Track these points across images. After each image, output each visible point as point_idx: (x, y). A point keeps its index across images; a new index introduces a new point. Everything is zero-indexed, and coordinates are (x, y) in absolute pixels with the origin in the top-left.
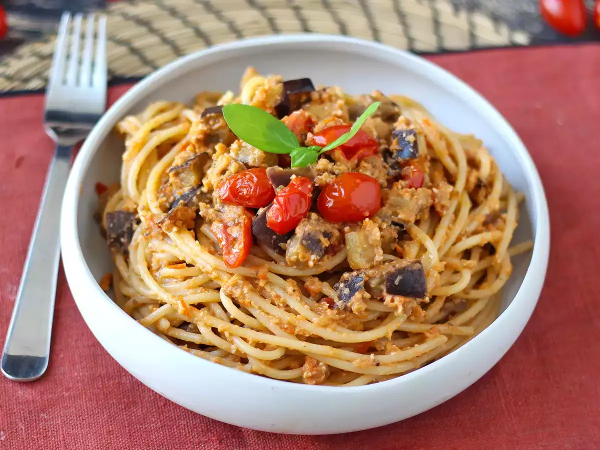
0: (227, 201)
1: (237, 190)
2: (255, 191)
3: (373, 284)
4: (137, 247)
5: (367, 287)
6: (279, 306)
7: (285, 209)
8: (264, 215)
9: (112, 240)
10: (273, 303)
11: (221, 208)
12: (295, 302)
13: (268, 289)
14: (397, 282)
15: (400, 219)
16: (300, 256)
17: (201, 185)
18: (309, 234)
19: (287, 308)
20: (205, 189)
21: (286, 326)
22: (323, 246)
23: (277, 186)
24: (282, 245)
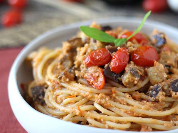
0: (89, 65)
1: (94, 58)
2: (103, 56)
3: (166, 88)
4: (48, 97)
5: (163, 90)
6: (124, 104)
7: (119, 60)
8: (108, 67)
9: (35, 98)
10: (121, 103)
11: (86, 69)
12: (131, 101)
13: (117, 98)
14: (176, 85)
15: (169, 64)
16: (130, 79)
17: (74, 65)
18: (132, 69)
19: (128, 104)
20: (76, 66)
21: (129, 113)
22: (139, 74)
23: (112, 53)
24: (119, 78)
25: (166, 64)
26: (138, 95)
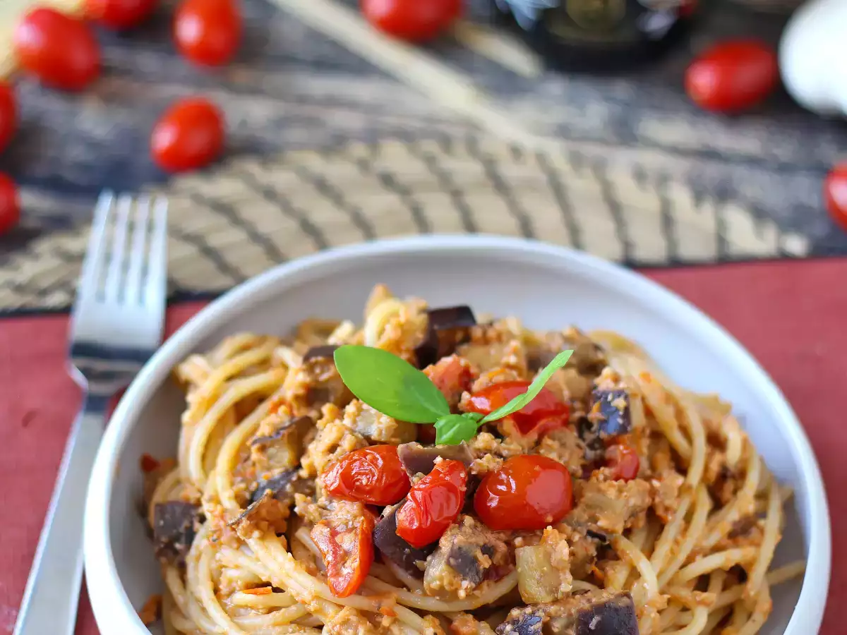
0: (336, 494)
1: (353, 477)
2: (379, 480)
3: (557, 627)
4: (198, 558)
7: (424, 509)
8: (393, 516)
9: (162, 546)
11: (327, 503)
13: (395, 630)
14: (592, 626)
15: (601, 528)
16: (445, 582)
17: (299, 467)
18: (460, 548)
20: (304, 473)
22: (481, 567)
23: (413, 474)
24: (418, 563)
25: (593, 527)
26: (470, 626)
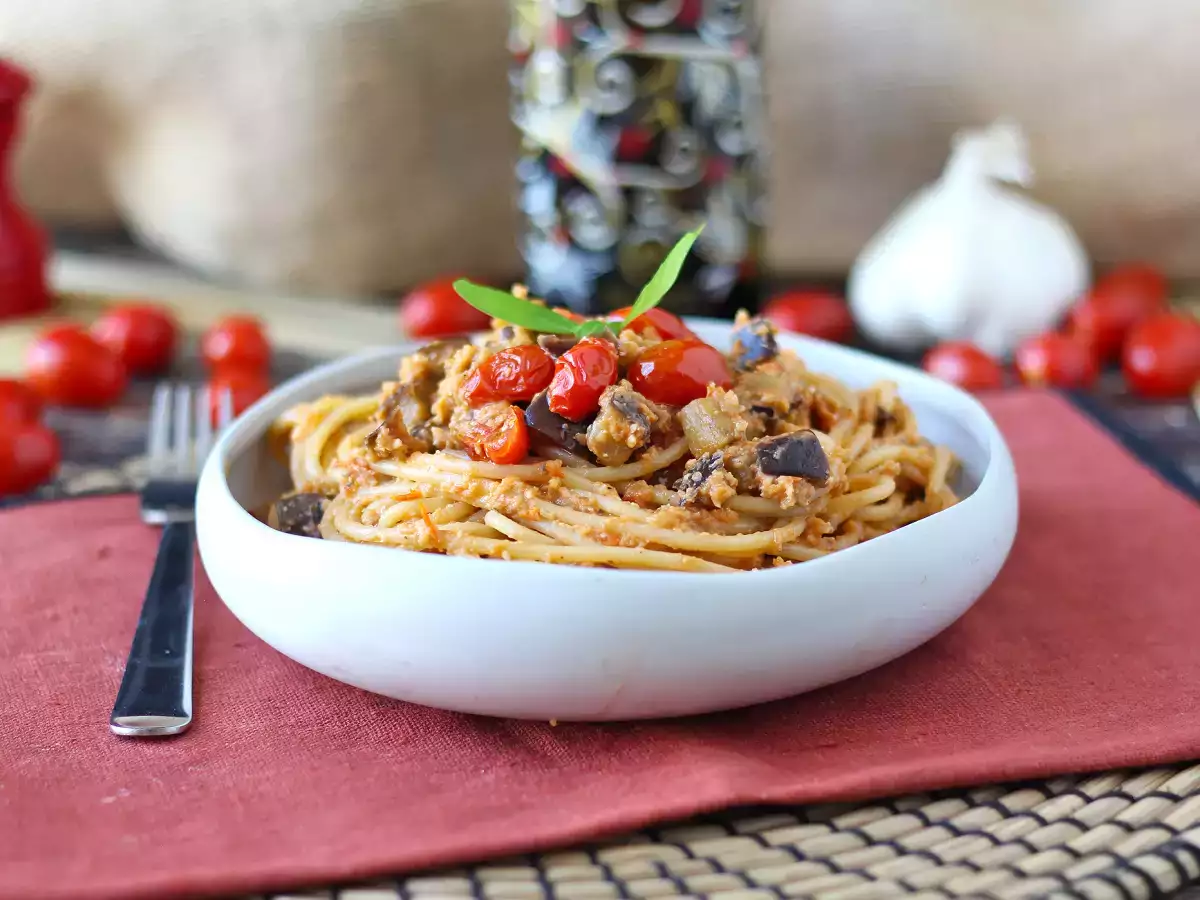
0: (479, 398)
1: (494, 372)
2: (524, 364)
3: (738, 462)
5: (728, 466)
6: (587, 511)
10: (577, 509)
11: (469, 417)
12: (612, 503)
13: (565, 492)
14: (777, 455)
16: (612, 429)
17: (431, 415)
18: (622, 397)
19: (601, 512)
20: (437, 417)
21: (603, 536)
22: (649, 419)
23: (559, 354)
24: (579, 435)
25: (758, 403)
26: (644, 490)
